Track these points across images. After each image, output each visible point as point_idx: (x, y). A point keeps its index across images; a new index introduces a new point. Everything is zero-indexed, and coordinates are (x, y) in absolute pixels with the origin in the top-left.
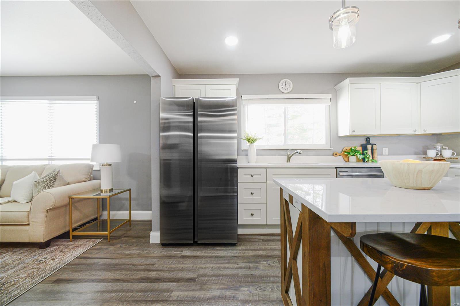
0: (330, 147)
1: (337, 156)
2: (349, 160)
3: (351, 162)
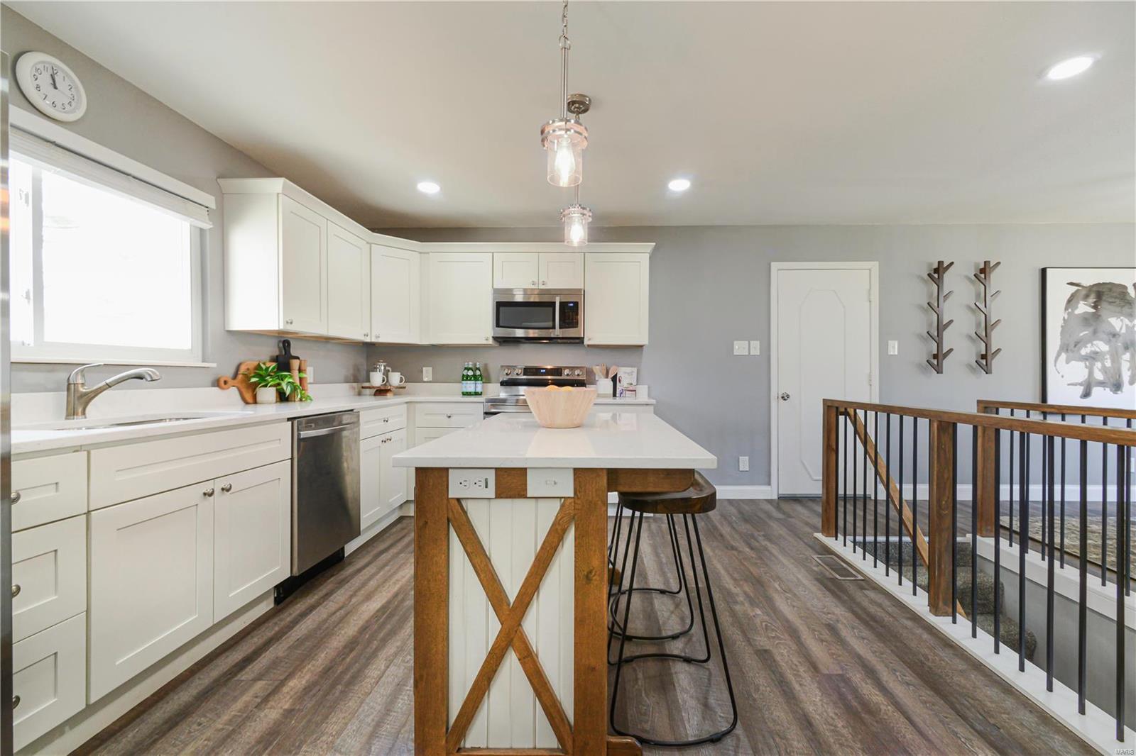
0: (203, 361)
1: (228, 388)
2: (255, 397)
3: (261, 404)
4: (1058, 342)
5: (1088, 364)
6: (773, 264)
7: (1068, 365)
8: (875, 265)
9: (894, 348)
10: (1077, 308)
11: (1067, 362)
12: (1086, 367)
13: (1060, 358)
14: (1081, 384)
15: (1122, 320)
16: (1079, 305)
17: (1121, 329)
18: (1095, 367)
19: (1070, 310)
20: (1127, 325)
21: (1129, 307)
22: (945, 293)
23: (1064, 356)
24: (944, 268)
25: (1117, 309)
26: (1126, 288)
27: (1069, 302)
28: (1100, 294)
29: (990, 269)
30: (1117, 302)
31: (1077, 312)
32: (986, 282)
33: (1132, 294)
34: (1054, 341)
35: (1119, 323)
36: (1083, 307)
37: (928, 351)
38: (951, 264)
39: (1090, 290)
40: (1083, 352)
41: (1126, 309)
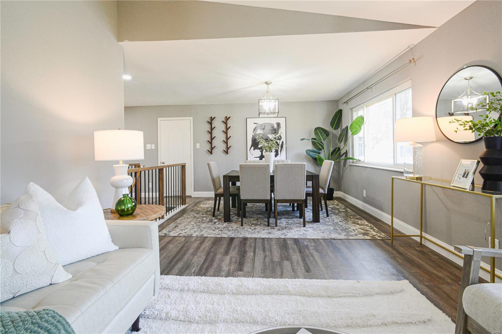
4: (251, 143)
5: (261, 150)
6: (158, 119)
7: (254, 151)
8: (191, 118)
9: (198, 146)
10: (257, 131)
11: (254, 150)
12: (260, 151)
13: (251, 149)
14: (259, 157)
15: (272, 135)
16: (258, 131)
17: (272, 138)
18: (263, 151)
19: (255, 132)
20: (274, 137)
21: (275, 131)
22: (213, 127)
23: (253, 148)
24: (212, 119)
25: (270, 132)
26: (274, 124)
27: (254, 129)
28: (264, 126)
29: (227, 119)
30: (271, 129)
31: (257, 133)
32: (226, 123)
33: (276, 126)
34: (250, 143)
35: (271, 136)
36: (259, 131)
37: (208, 147)
38: (215, 117)
39: (261, 125)
40: (259, 146)
41: (273, 132)
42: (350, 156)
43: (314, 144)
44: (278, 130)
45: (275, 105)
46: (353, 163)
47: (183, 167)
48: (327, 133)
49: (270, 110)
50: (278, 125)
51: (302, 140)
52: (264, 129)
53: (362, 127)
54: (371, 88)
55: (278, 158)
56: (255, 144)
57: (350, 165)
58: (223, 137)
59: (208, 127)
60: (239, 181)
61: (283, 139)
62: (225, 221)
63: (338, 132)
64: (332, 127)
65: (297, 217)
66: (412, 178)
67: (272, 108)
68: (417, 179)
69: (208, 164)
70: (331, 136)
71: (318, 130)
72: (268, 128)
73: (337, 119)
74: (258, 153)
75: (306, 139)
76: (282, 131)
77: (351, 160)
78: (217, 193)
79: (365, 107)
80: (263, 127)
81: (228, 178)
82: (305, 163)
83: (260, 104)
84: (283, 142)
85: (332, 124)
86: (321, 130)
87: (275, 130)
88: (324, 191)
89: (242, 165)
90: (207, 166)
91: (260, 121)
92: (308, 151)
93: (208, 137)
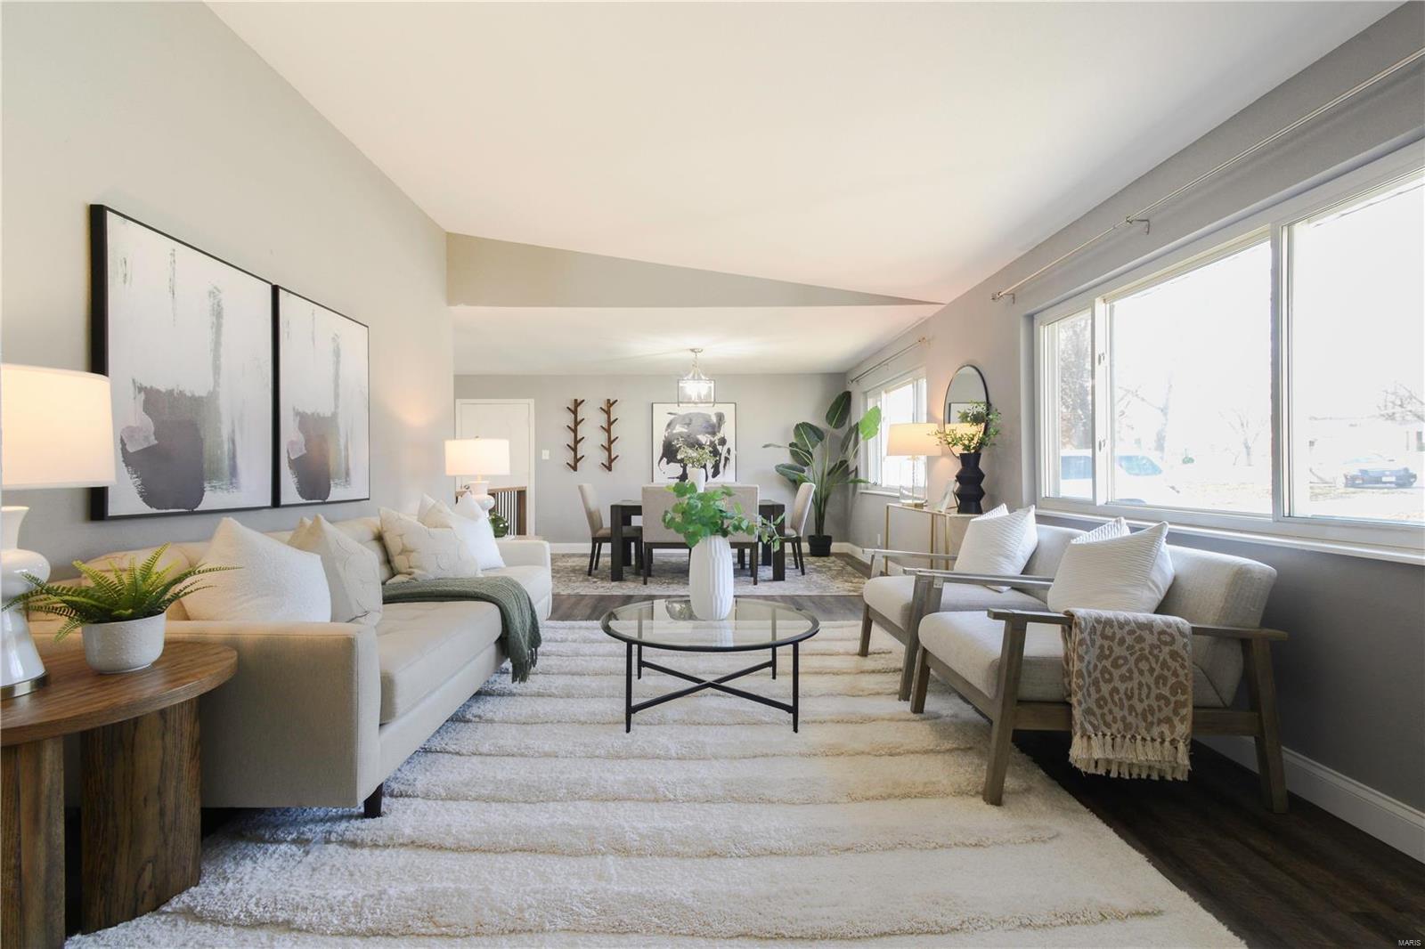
4: (661, 451)
5: (682, 464)
6: (457, 400)
7: (668, 465)
8: (532, 401)
9: (546, 455)
10: (675, 429)
11: (668, 463)
12: (681, 466)
13: (662, 461)
14: (678, 477)
15: (706, 436)
17: (705, 442)
18: (687, 467)
19: (669, 431)
20: (710, 440)
21: (713, 429)
22: (578, 420)
23: (665, 460)
24: (577, 404)
25: (704, 430)
26: (710, 416)
27: (669, 425)
28: (691, 420)
29: (610, 404)
30: (704, 425)
31: (674, 432)
32: (608, 413)
33: (714, 420)
34: (658, 450)
35: (704, 439)
36: (679, 429)
37: (569, 456)
38: (583, 401)
39: (684, 417)
40: (679, 457)
41: (710, 430)
42: (862, 476)
43: (794, 454)
44: (720, 426)
45: (710, 387)
46: (867, 489)
47: (521, 494)
48: (818, 434)
49: (699, 397)
50: (720, 417)
51: (766, 446)
52: (689, 424)
53: (879, 427)
54: (887, 364)
55: (719, 479)
56: (670, 453)
57: (862, 493)
58: (602, 438)
59: (568, 419)
60: (641, 514)
61: (730, 444)
62: (613, 580)
63: (841, 432)
64: (830, 423)
65: (747, 575)
66: (909, 505)
67: (704, 392)
68: (916, 505)
69: (581, 488)
70: (827, 439)
71: (803, 428)
72: (697, 423)
73: (841, 407)
74: (676, 469)
75: (775, 446)
76: (727, 431)
77: (863, 484)
78: (597, 536)
79: (883, 392)
80: (688, 421)
81: (620, 509)
82: (758, 486)
83: (681, 385)
84: (729, 451)
85: (830, 417)
86: (809, 429)
87: (713, 426)
88: (797, 533)
89: (647, 488)
90: (578, 491)
91: (683, 410)
92: (779, 466)
93: (568, 438)
